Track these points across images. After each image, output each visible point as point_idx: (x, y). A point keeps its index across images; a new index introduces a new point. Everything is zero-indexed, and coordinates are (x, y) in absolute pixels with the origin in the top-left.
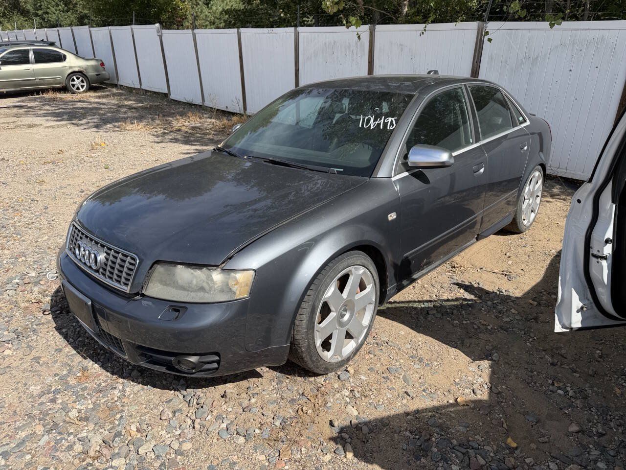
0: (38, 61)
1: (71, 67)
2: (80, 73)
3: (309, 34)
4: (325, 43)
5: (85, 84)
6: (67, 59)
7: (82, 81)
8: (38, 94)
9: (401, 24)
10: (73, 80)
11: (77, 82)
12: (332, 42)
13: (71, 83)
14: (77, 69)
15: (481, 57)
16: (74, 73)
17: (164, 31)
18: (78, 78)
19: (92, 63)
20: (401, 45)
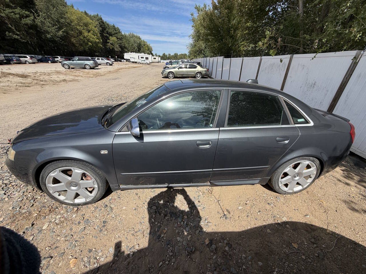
0: (189, 68)
1: (198, 70)
2: (200, 73)
3: (266, 60)
4: (270, 64)
5: (201, 76)
6: (197, 68)
7: (200, 75)
8: (187, 78)
9: (301, 54)
10: (198, 75)
11: (199, 75)
12: (273, 63)
13: (197, 75)
14: (199, 71)
15: (351, 75)
16: (198, 72)
17: (225, 59)
18: (199, 74)
19: (205, 69)
20: (304, 66)
